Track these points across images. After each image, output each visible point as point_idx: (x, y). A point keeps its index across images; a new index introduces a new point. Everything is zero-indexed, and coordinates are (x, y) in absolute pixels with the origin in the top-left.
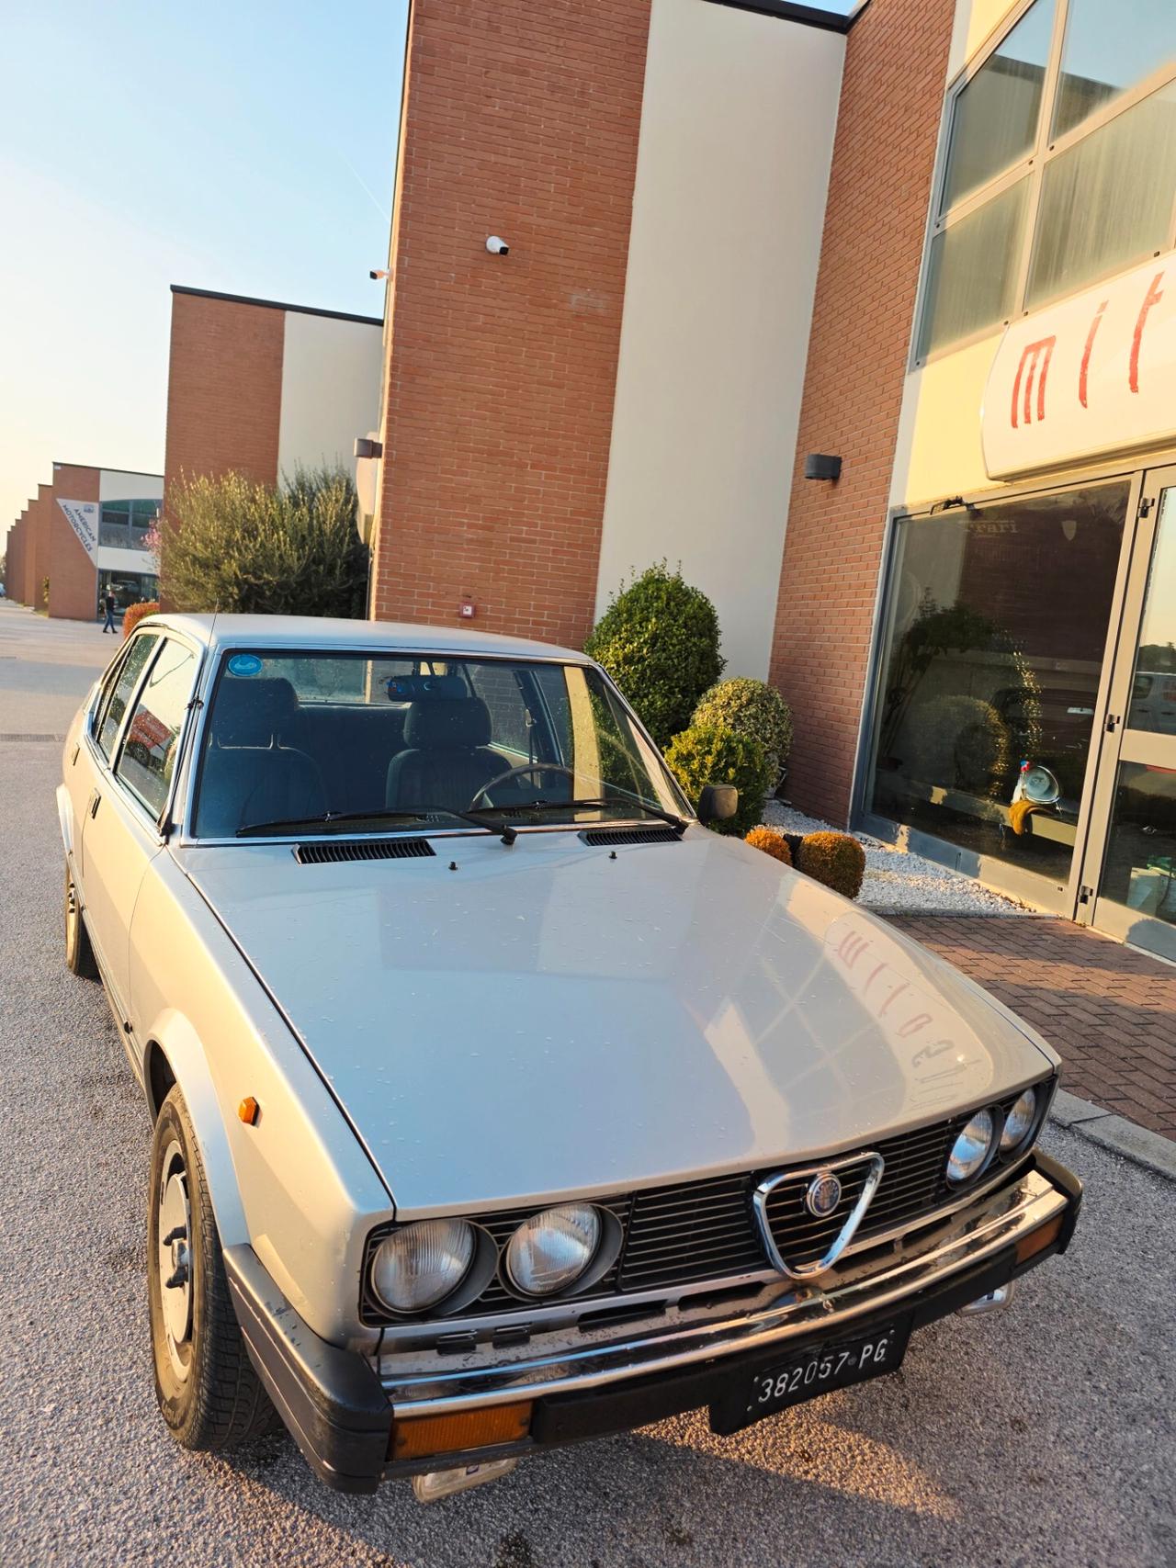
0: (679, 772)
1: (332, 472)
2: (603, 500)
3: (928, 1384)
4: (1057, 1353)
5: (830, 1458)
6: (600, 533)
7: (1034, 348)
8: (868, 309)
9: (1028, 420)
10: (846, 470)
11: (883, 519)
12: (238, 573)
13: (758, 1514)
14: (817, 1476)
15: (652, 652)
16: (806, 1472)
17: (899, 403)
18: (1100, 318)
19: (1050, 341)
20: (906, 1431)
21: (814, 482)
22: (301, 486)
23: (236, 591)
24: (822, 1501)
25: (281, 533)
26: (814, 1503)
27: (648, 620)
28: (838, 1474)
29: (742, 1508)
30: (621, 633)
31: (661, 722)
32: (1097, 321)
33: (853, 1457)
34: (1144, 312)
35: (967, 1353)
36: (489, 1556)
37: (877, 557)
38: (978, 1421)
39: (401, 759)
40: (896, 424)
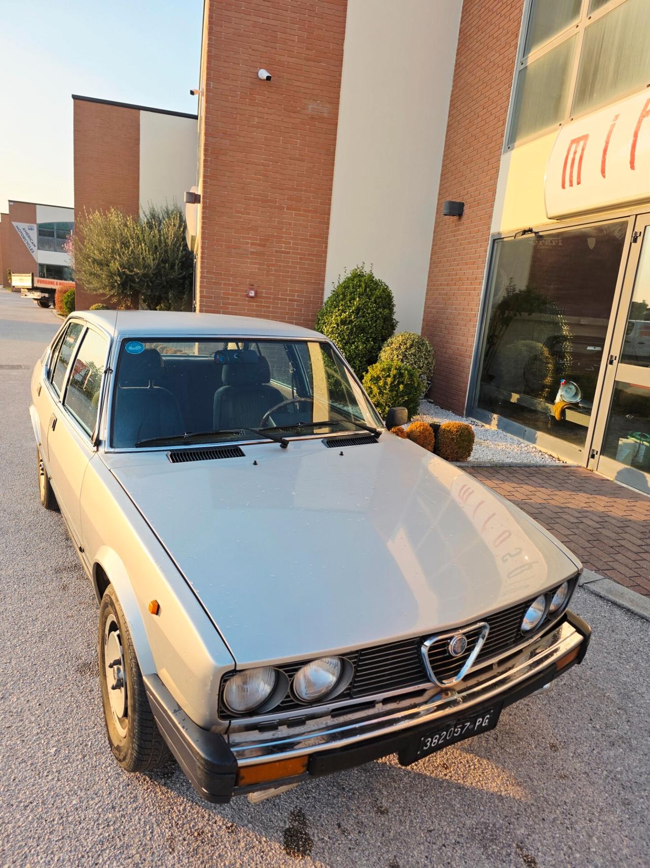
0: (372, 387)
1: (171, 208)
2: (328, 228)
3: (508, 727)
4: (574, 709)
5: (458, 767)
6: (326, 247)
7: (575, 141)
8: (481, 114)
9: (571, 185)
10: (466, 210)
11: (487, 240)
12: (120, 268)
13: (421, 797)
14: (451, 777)
15: (357, 318)
16: (446, 775)
17: (497, 171)
18: (615, 124)
19: (585, 137)
20: (497, 752)
21: (447, 217)
22: (153, 216)
23: (119, 279)
24: (454, 790)
25: (143, 245)
26: (450, 791)
27: (354, 299)
28: (462, 776)
29: (413, 794)
30: (339, 307)
31: (362, 358)
32: (613, 126)
33: (469, 766)
34: (640, 122)
35: (528, 710)
36: (285, 822)
37: (484, 262)
38: (533, 746)
39: (221, 392)
40: (495, 184)
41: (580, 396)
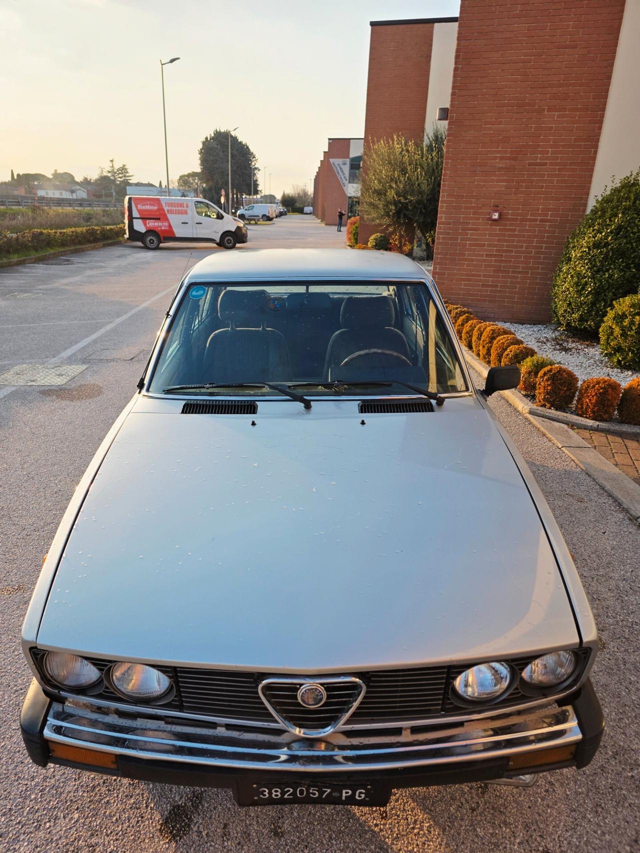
3: (501, 801)
4: (620, 816)
5: (398, 823)
6: (596, 152)
12: (395, 196)
13: (330, 837)
14: (381, 830)
15: (615, 240)
16: (376, 825)
20: (461, 826)
23: (393, 208)
24: (373, 847)
26: (367, 846)
27: (616, 215)
28: (395, 835)
30: (595, 226)
33: (413, 828)
35: (547, 791)
38: (518, 841)
39: (337, 335)
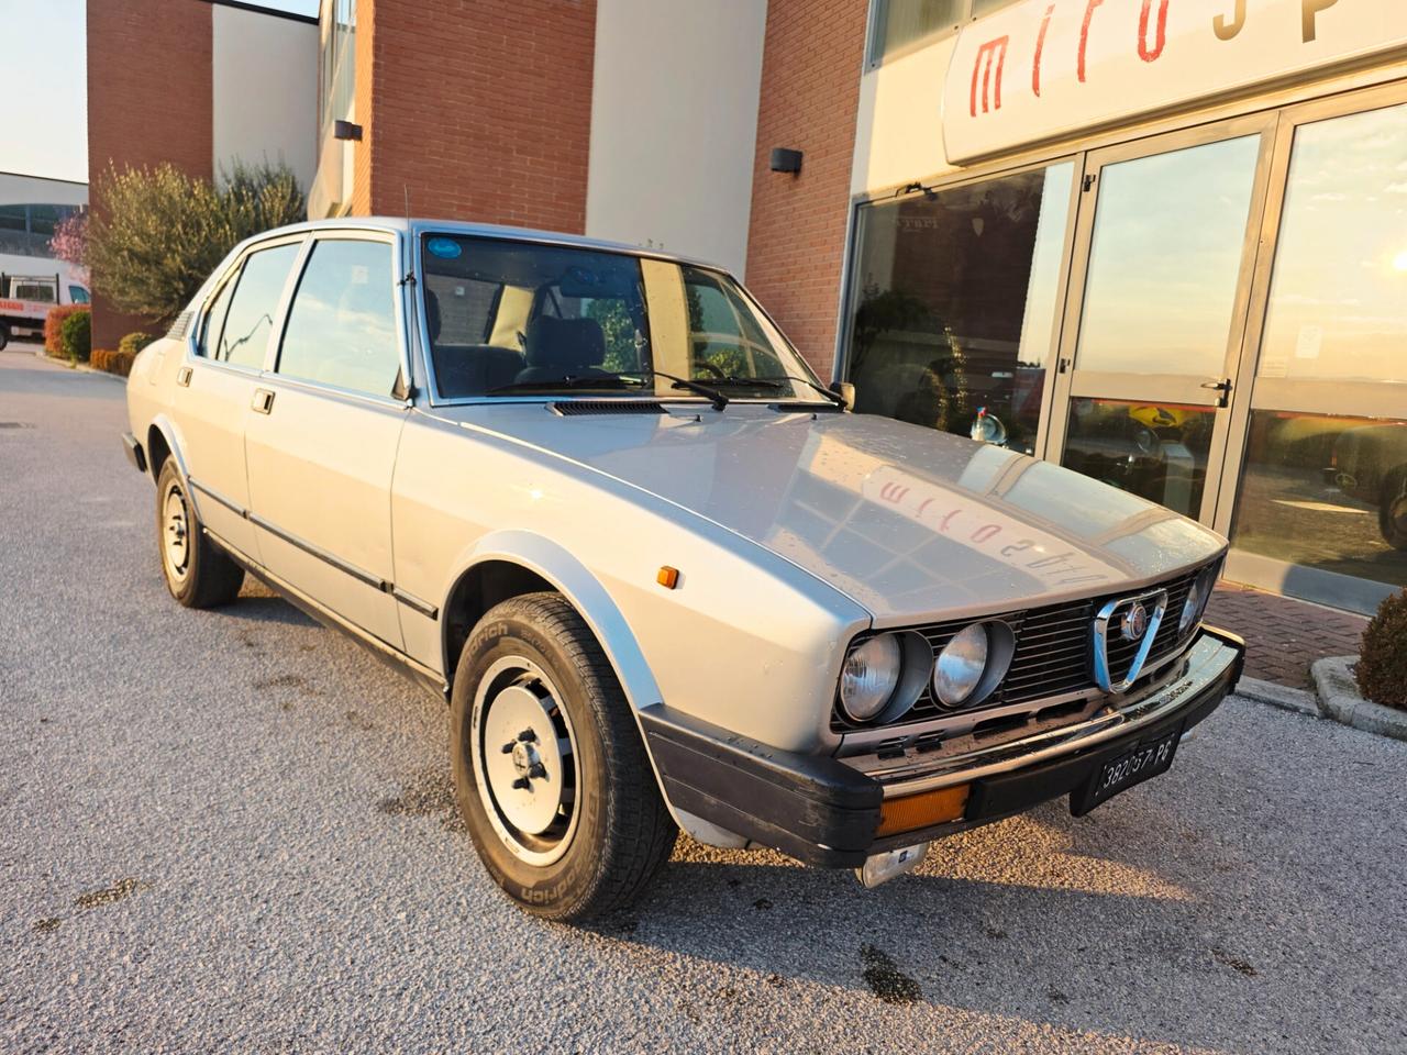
1: (274, 169)
5: (1073, 873)
7: (990, 46)
8: (822, 17)
9: (986, 109)
10: (807, 164)
11: (845, 206)
12: (183, 267)
13: (1043, 912)
14: (1071, 885)
16: (1062, 883)
17: (856, 101)
18: (1049, 19)
19: (1004, 40)
20: (1116, 851)
21: (776, 173)
22: (241, 182)
23: (181, 286)
24: (1085, 899)
25: (227, 227)
26: (1080, 901)
28: (1085, 882)
32: (1048, 20)
33: (1089, 870)
34: (1089, 14)
37: (842, 240)
38: (1162, 839)
40: (854, 120)
41: (1003, 433)
